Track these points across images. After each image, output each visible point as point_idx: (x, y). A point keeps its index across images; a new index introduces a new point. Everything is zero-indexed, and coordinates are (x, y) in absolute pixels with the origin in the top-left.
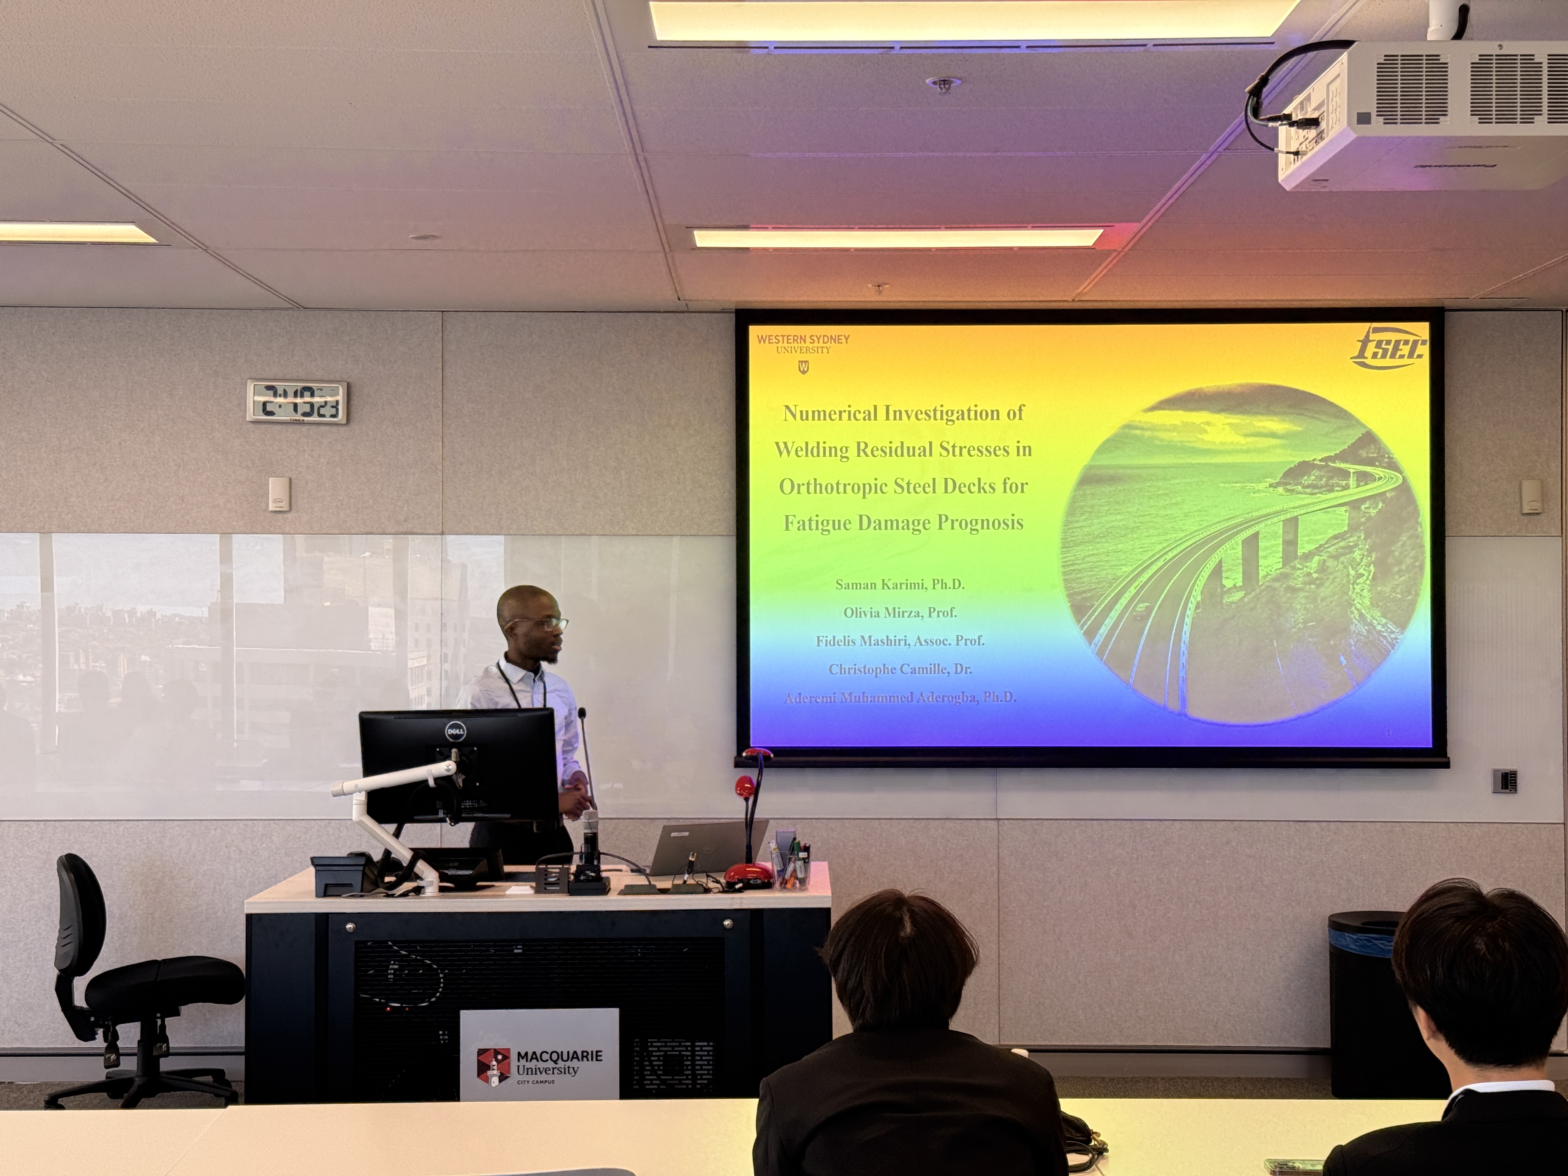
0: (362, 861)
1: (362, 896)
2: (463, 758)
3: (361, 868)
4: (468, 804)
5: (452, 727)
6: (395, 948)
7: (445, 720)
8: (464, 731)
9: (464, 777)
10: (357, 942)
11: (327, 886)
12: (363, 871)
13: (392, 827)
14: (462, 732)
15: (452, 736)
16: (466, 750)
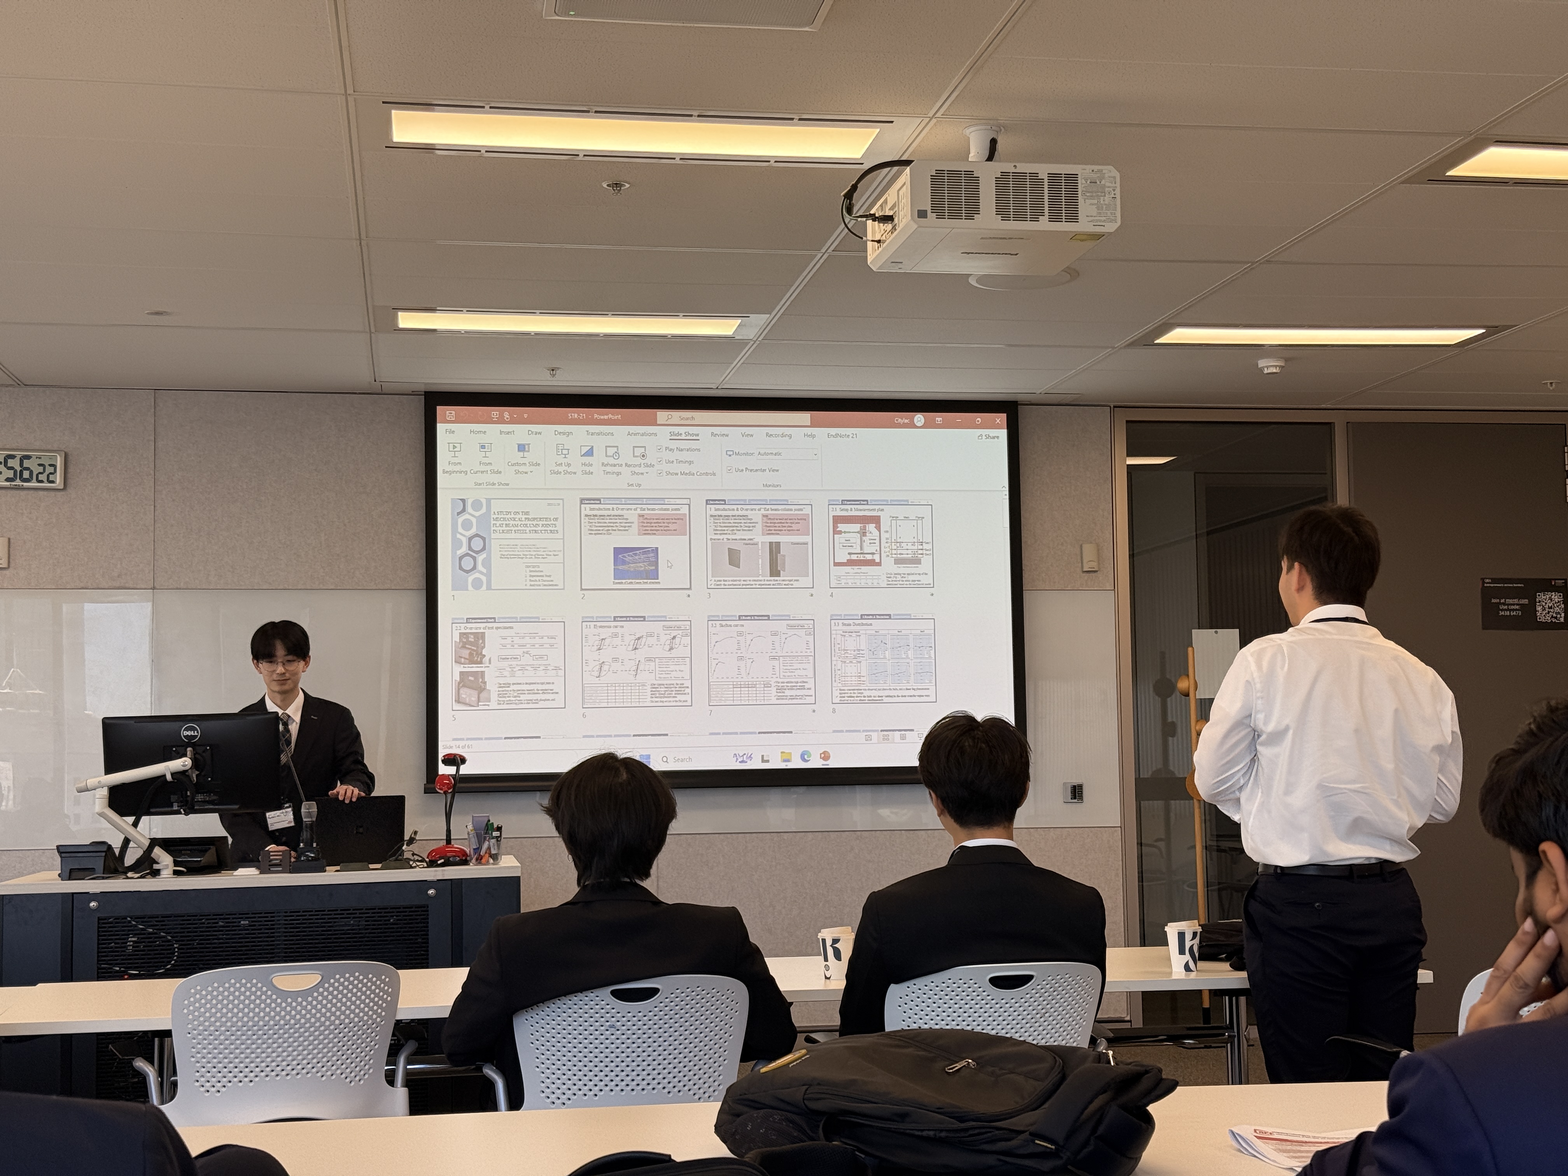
0: (105, 848)
1: (103, 878)
2: (197, 756)
3: (104, 854)
4: (199, 797)
5: (187, 729)
6: (134, 923)
7: (181, 723)
8: (198, 732)
9: (197, 772)
11: (71, 870)
12: (105, 856)
13: (131, 819)
14: (196, 734)
15: (186, 737)
16: (200, 750)
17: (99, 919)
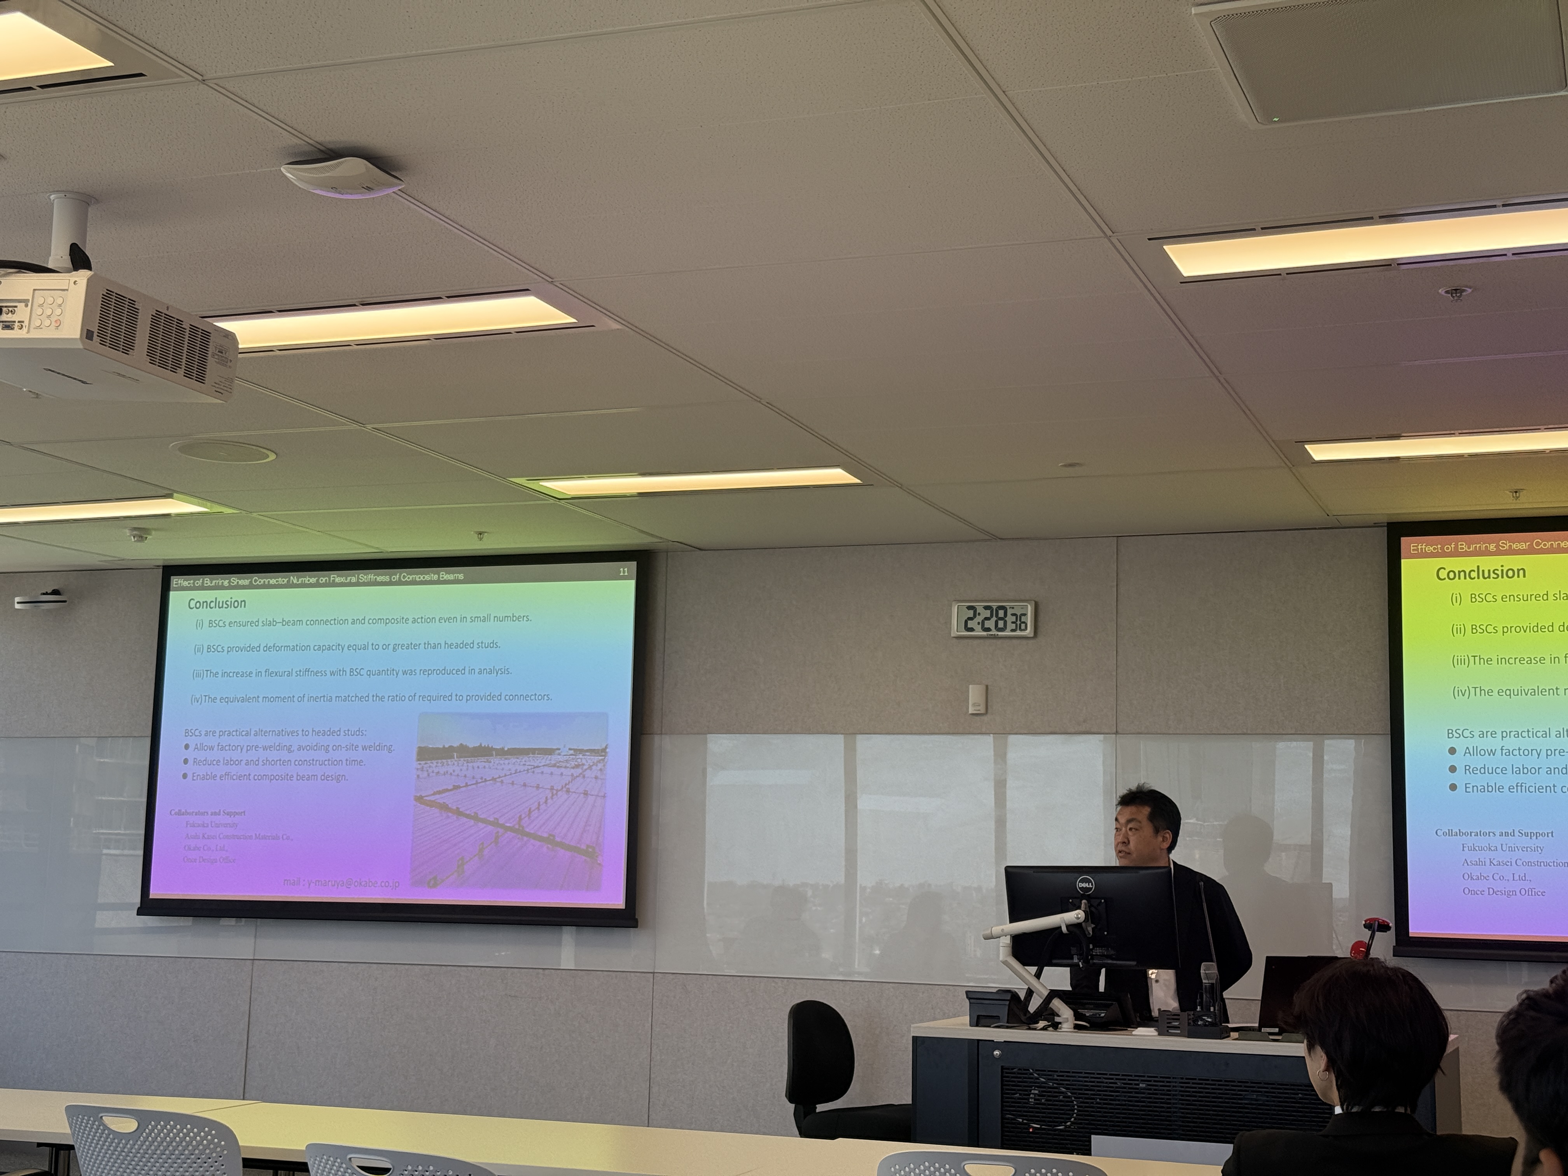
0: (1008, 997)
1: (1008, 1027)
2: (1093, 909)
4: (1098, 951)
5: (1082, 881)
6: (1036, 1075)
7: (1076, 875)
8: (1092, 885)
9: (1093, 926)
10: (1003, 1068)
11: (978, 1017)
12: (1009, 1005)
14: (1091, 886)
15: (1082, 889)
16: (1095, 902)
17: (1002, 1067)
